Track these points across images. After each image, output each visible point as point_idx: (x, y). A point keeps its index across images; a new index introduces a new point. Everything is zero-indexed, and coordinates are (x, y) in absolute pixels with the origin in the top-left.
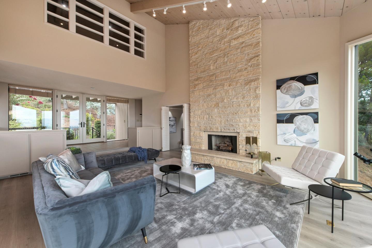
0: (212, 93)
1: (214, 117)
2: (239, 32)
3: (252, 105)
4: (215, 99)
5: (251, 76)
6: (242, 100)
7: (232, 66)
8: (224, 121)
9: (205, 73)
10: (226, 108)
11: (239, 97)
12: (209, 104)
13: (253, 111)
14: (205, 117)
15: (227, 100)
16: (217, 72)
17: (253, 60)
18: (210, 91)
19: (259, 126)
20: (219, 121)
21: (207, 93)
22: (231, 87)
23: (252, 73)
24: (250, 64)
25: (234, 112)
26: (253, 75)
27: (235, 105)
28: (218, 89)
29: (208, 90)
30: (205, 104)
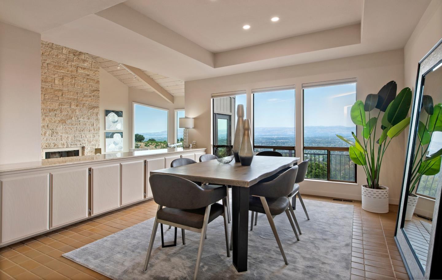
0: (57, 108)
1: (60, 133)
2: (85, 65)
3: (95, 125)
4: (61, 115)
5: (94, 103)
6: (87, 120)
7: (79, 90)
8: (72, 137)
9: (47, 84)
10: (73, 125)
11: (85, 118)
12: (53, 119)
13: (96, 129)
14: (48, 133)
15: (75, 118)
16: (64, 89)
17: (95, 92)
18: (55, 105)
19: (99, 140)
20: (65, 137)
21: (51, 106)
22: (78, 107)
23: (95, 101)
24: (93, 94)
25: (80, 130)
26: (95, 102)
27: (81, 124)
28: (65, 106)
29: (52, 104)
30: (47, 119)
